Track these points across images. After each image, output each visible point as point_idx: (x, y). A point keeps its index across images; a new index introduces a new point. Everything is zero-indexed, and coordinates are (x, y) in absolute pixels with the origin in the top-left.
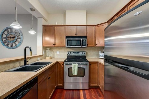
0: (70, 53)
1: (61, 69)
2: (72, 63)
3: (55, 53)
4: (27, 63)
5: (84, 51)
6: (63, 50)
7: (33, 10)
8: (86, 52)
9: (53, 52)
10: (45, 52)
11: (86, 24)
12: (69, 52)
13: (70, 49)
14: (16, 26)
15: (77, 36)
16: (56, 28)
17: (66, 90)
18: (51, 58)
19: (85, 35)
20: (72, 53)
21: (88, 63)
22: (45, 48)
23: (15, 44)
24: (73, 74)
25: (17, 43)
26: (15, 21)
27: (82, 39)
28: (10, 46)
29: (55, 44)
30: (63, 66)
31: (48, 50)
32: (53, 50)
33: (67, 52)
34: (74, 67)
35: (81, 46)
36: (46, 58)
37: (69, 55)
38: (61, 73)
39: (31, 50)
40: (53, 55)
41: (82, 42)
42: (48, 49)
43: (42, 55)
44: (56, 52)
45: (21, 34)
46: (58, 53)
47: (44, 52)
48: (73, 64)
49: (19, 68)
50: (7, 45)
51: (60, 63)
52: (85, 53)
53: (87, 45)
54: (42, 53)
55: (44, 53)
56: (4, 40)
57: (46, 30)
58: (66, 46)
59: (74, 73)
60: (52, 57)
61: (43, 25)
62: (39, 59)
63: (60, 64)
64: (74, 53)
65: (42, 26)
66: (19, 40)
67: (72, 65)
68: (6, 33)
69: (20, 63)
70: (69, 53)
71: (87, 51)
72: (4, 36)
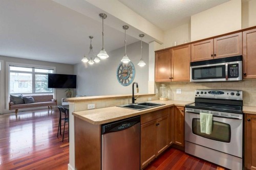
0: (202, 93)
1: (180, 119)
2: (201, 110)
3: (174, 92)
4: (135, 102)
5: (237, 89)
6: (188, 87)
7: (142, 35)
8: (244, 92)
9: (171, 90)
10: (159, 90)
11: (240, 29)
12: (200, 92)
13: (203, 85)
14: (126, 61)
15: (215, 58)
16: (173, 51)
17: (189, 156)
18: (167, 100)
19: (237, 53)
20: (206, 93)
21: (242, 115)
22: (158, 84)
23: (129, 81)
24: (202, 131)
25: (130, 79)
26: (125, 55)
27: (226, 64)
28: (124, 83)
29: (172, 77)
30: (183, 113)
31: (163, 87)
32: (171, 87)
33: (196, 91)
34: (203, 119)
35: (224, 80)
36: (160, 98)
37: (198, 96)
38: (181, 125)
39: (137, 87)
40: (171, 95)
41: (226, 70)
42: (163, 85)
43: (155, 95)
44: (176, 91)
45: (133, 68)
46: (179, 92)
47: (157, 90)
48: (202, 112)
49: (128, 105)
50: (122, 82)
51: (178, 107)
52: (238, 95)
53: (244, 75)
54: (155, 91)
55: (157, 92)
56: (120, 76)
57: (159, 58)
58: (191, 80)
59: (204, 128)
60: (169, 98)
61: (156, 52)
62: (150, 98)
63: (178, 109)
64: (209, 93)
65: (154, 53)
66: (131, 75)
67: (199, 114)
68: (121, 68)
69: (129, 101)
70: (198, 93)
71: (248, 90)
72: (120, 72)
